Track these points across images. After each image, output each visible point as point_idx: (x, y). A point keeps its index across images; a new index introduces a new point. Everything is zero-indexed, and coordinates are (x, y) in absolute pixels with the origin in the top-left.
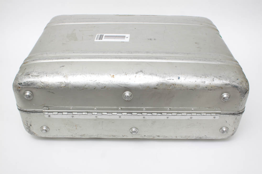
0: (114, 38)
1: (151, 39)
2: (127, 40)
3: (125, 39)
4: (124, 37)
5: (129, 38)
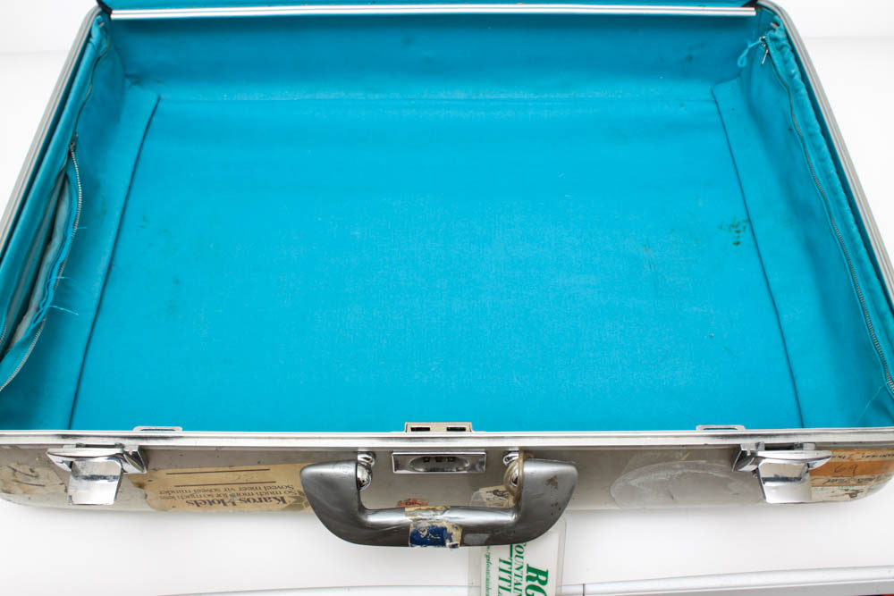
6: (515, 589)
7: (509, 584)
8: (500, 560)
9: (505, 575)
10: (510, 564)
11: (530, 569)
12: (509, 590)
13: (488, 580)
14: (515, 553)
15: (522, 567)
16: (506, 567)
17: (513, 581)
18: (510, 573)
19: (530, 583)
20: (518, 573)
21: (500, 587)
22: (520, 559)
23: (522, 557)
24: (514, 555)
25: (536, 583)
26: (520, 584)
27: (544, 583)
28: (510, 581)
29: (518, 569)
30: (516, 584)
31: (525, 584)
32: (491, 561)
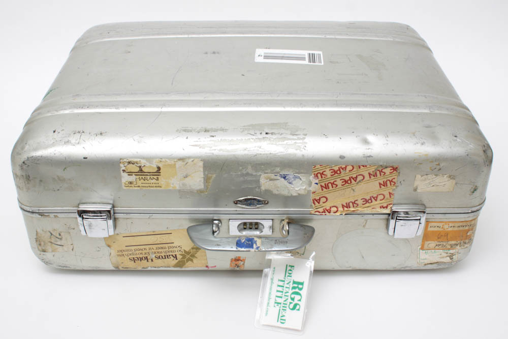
0: (285, 56)
1: (214, 53)
2: (260, 51)
3: (265, 53)
4: (266, 57)
5: (256, 55)
6: (285, 296)
7: (282, 293)
8: (279, 280)
9: (280, 289)
10: (284, 281)
11: (294, 282)
12: (281, 297)
13: (270, 293)
14: (287, 274)
15: (290, 282)
16: (281, 284)
17: (284, 291)
18: (283, 287)
19: (294, 290)
20: (288, 286)
21: (277, 296)
22: (290, 278)
23: (291, 276)
24: (287, 275)
25: (297, 290)
26: (288, 292)
27: (301, 289)
28: (282, 292)
29: (288, 284)
30: (286, 293)
31: (291, 291)
32: (274, 282)
